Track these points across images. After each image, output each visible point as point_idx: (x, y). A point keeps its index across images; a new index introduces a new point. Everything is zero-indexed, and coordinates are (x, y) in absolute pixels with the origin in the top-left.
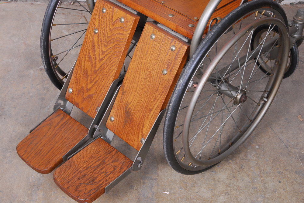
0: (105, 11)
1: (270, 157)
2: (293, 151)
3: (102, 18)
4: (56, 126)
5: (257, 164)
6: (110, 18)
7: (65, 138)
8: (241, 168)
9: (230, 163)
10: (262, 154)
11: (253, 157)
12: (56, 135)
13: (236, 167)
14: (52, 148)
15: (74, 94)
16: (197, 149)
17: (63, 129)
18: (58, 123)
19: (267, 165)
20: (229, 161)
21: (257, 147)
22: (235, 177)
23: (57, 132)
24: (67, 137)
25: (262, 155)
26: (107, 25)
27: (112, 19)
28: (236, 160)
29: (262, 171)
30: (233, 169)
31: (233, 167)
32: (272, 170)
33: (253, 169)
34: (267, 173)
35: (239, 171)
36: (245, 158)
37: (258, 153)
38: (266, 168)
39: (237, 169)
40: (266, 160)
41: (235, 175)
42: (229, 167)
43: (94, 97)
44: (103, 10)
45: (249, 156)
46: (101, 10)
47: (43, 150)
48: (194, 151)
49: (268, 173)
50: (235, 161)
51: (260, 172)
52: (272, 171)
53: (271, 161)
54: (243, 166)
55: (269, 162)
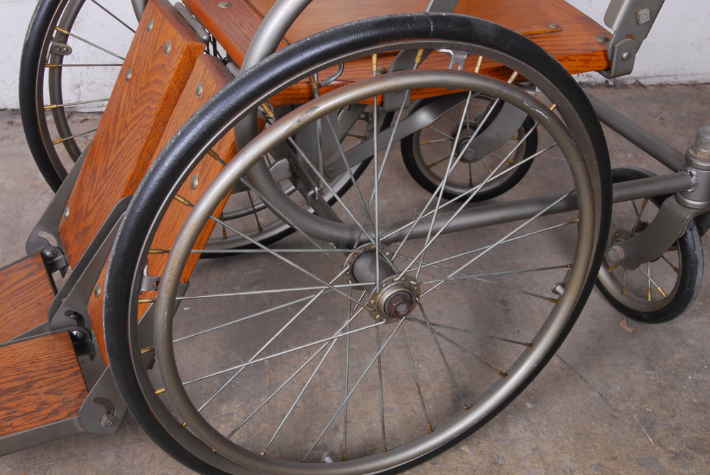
1: (565, 427)
2: (622, 407)
5: (534, 450)
8: (495, 463)
9: (465, 452)
10: (545, 423)
11: (521, 432)
13: (481, 463)
16: (374, 425)
19: (561, 449)
20: (462, 448)
21: (529, 405)
25: (545, 426)
28: (479, 443)
29: (552, 468)
30: (475, 468)
31: (474, 462)
32: (576, 462)
33: (527, 464)
34: (564, 471)
36: (501, 436)
37: (533, 421)
38: (560, 459)
39: (485, 468)
40: (558, 437)
42: (463, 462)
45: (512, 431)
48: (368, 431)
49: (568, 471)
50: (477, 446)
51: (547, 469)
52: (576, 465)
53: (571, 438)
54: (498, 458)
55: (566, 442)
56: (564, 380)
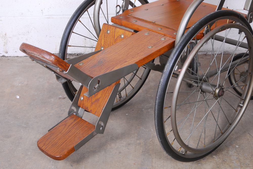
0: (109, 32)
1: (248, 153)
3: (106, 38)
4: (69, 126)
5: (237, 158)
6: (113, 37)
7: (77, 133)
8: (224, 161)
9: (214, 158)
10: (242, 151)
11: (233, 153)
12: (69, 132)
13: (219, 161)
14: (66, 140)
15: (85, 100)
17: (75, 127)
18: (72, 123)
19: (246, 159)
20: (213, 156)
21: (237, 146)
22: (218, 167)
23: (70, 129)
24: (79, 132)
25: (242, 152)
26: (110, 43)
27: (114, 37)
28: (219, 155)
29: (242, 163)
30: (217, 162)
31: (217, 160)
32: (250, 162)
33: (234, 162)
34: (246, 164)
35: (222, 163)
36: (227, 154)
37: (238, 151)
38: (245, 161)
39: (220, 162)
40: (245, 155)
41: (218, 166)
42: (213, 160)
43: (100, 100)
44: (107, 31)
45: (230, 153)
46: (106, 32)
47: (58, 143)
49: (247, 164)
50: (218, 156)
51: (240, 164)
52: (250, 163)
53: (250, 156)
54: (225, 159)
55: (248, 157)
56: (250, 140)
